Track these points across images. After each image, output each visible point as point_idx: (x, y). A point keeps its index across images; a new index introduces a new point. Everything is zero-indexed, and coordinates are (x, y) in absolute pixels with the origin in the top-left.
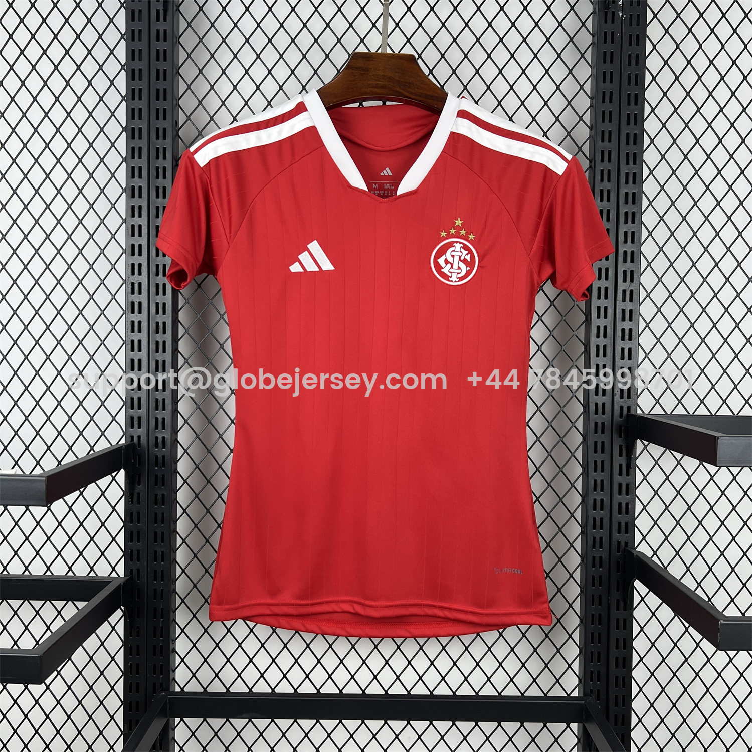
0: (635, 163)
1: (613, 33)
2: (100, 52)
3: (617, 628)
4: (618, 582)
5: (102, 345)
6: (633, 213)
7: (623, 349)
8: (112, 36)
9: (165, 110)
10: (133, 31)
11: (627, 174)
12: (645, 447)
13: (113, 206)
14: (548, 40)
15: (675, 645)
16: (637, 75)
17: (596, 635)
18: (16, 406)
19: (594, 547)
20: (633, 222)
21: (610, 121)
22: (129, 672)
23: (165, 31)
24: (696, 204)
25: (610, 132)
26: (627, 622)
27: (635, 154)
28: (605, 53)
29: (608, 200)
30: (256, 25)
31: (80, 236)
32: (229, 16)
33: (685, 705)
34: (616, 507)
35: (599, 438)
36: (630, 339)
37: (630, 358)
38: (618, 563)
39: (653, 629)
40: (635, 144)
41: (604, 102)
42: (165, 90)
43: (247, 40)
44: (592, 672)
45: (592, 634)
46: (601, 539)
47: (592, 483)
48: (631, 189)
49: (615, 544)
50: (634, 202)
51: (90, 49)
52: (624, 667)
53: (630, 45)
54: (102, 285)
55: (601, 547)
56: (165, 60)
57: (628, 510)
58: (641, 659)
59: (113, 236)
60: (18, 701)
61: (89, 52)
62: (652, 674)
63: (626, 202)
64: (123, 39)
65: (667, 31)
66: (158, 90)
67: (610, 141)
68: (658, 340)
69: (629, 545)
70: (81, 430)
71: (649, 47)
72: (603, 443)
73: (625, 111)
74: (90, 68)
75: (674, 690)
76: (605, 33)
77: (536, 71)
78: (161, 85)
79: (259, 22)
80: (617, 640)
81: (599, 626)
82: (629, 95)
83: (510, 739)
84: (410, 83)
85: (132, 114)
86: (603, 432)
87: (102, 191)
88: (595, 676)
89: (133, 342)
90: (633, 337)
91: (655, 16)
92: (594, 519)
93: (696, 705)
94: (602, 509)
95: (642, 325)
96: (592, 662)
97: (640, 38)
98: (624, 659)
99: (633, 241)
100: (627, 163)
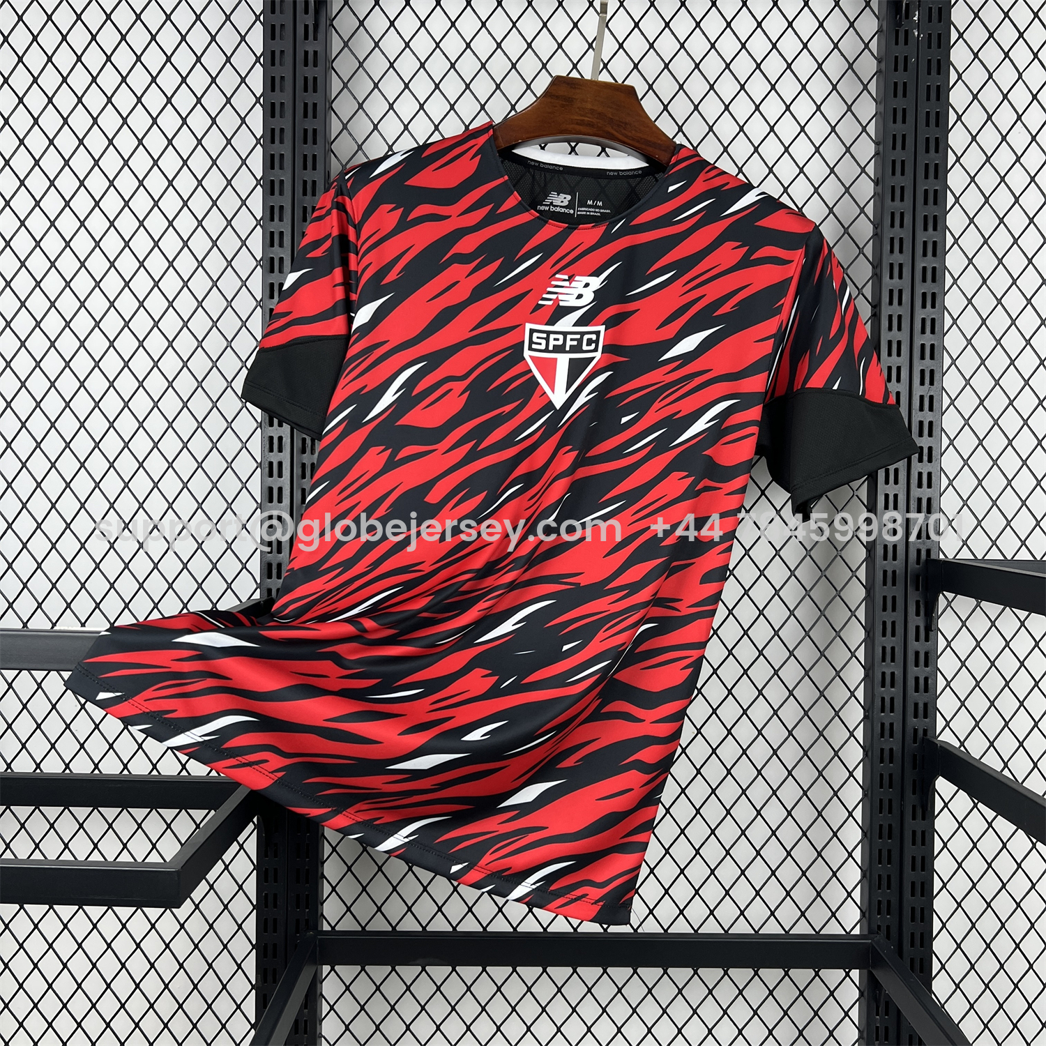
0: (935, 229)
1: (906, 58)
2: (228, 80)
3: (914, 844)
4: (914, 781)
5: (229, 469)
6: (934, 295)
7: (920, 474)
8: (244, 60)
9: (314, 157)
10: (273, 53)
11: (925, 243)
12: (949, 604)
13: (244, 283)
14: (820, 66)
15: (990, 865)
16: (938, 113)
17: (885, 854)
18: (112, 550)
19: (882, 735)
20: (933, 306)
21: (903, 174)
22: (263, 906)
23: (315, 53)
24: (1014, 282)
25: (902, 188)
26: (927, 834)
27: (935, 217)
28: (896, 84)
29: (900, 277)
30: (435, 45)
31: (200, 324)
32: (398, 33)
33: (1003, 946)
34: (911, 683)
35: (889, 591)
36: (930, 460)
37: (929, 486)
38: (915, 756)
39: (960, 845)
40: (935, 203)
41: (894, 148)
42: (315, 131)
43: (422, 65)
44: (880, 902)
45: (880, 851)
46: (892, 725)
47: (879, 651)
48: (929, 262)
49: (910, 732)
50: (934, 280)
51: (214, 76)
52: (922, 895)
53: (929, 73)
54: (229, 388)
55: (891, 736)
56: (315, 91)
57: (927, 686)
58: (944, 885)
59: (244, 324)
60: (112, 945)
61: (214, 80)
62: (959, 905)
63: (924, 280)
64: (258, 63)
65: (976, 55)
66: (306, 131)
67: (902, 200)
68: (966, 462)
69: (929, 733)
70: (200, 582)
71: (953, 77)
72: (894, 598)
73: (923, 159)
74: (213, 101)
75: (988, 925)
76: (896, 58)
77: (803, 108)
78: (310, 124)
79: (438, 42)
80: (914, 858)
81: (890, 841)
82: (927, 139)
83: (771, 993)
84: (626, 124)
85: (270, 162)
86: (894, 584)
87: (229, 263)
88: (884, 907)
89: (271, 464)
90: (933, 458)
91: (961, 35)
92: (883, 699)
93: (1017, 946)
94: (892, 686)
95: (945, 442)
96: (879, 888)
97: (943, 65)
98: (923, 884)
99: (933, 332)
100: (926, 229)
